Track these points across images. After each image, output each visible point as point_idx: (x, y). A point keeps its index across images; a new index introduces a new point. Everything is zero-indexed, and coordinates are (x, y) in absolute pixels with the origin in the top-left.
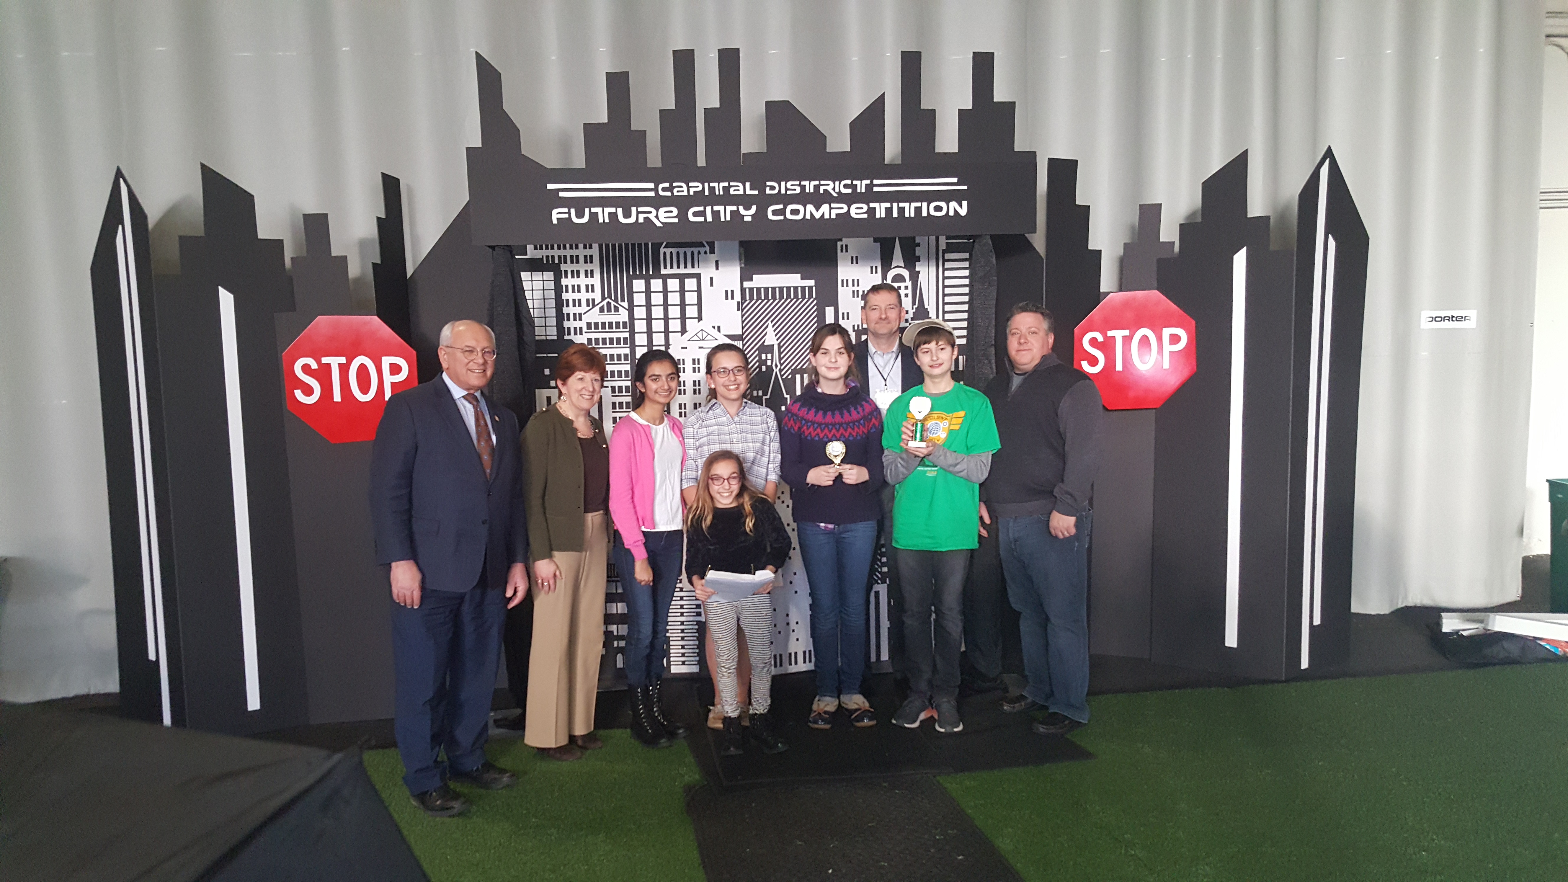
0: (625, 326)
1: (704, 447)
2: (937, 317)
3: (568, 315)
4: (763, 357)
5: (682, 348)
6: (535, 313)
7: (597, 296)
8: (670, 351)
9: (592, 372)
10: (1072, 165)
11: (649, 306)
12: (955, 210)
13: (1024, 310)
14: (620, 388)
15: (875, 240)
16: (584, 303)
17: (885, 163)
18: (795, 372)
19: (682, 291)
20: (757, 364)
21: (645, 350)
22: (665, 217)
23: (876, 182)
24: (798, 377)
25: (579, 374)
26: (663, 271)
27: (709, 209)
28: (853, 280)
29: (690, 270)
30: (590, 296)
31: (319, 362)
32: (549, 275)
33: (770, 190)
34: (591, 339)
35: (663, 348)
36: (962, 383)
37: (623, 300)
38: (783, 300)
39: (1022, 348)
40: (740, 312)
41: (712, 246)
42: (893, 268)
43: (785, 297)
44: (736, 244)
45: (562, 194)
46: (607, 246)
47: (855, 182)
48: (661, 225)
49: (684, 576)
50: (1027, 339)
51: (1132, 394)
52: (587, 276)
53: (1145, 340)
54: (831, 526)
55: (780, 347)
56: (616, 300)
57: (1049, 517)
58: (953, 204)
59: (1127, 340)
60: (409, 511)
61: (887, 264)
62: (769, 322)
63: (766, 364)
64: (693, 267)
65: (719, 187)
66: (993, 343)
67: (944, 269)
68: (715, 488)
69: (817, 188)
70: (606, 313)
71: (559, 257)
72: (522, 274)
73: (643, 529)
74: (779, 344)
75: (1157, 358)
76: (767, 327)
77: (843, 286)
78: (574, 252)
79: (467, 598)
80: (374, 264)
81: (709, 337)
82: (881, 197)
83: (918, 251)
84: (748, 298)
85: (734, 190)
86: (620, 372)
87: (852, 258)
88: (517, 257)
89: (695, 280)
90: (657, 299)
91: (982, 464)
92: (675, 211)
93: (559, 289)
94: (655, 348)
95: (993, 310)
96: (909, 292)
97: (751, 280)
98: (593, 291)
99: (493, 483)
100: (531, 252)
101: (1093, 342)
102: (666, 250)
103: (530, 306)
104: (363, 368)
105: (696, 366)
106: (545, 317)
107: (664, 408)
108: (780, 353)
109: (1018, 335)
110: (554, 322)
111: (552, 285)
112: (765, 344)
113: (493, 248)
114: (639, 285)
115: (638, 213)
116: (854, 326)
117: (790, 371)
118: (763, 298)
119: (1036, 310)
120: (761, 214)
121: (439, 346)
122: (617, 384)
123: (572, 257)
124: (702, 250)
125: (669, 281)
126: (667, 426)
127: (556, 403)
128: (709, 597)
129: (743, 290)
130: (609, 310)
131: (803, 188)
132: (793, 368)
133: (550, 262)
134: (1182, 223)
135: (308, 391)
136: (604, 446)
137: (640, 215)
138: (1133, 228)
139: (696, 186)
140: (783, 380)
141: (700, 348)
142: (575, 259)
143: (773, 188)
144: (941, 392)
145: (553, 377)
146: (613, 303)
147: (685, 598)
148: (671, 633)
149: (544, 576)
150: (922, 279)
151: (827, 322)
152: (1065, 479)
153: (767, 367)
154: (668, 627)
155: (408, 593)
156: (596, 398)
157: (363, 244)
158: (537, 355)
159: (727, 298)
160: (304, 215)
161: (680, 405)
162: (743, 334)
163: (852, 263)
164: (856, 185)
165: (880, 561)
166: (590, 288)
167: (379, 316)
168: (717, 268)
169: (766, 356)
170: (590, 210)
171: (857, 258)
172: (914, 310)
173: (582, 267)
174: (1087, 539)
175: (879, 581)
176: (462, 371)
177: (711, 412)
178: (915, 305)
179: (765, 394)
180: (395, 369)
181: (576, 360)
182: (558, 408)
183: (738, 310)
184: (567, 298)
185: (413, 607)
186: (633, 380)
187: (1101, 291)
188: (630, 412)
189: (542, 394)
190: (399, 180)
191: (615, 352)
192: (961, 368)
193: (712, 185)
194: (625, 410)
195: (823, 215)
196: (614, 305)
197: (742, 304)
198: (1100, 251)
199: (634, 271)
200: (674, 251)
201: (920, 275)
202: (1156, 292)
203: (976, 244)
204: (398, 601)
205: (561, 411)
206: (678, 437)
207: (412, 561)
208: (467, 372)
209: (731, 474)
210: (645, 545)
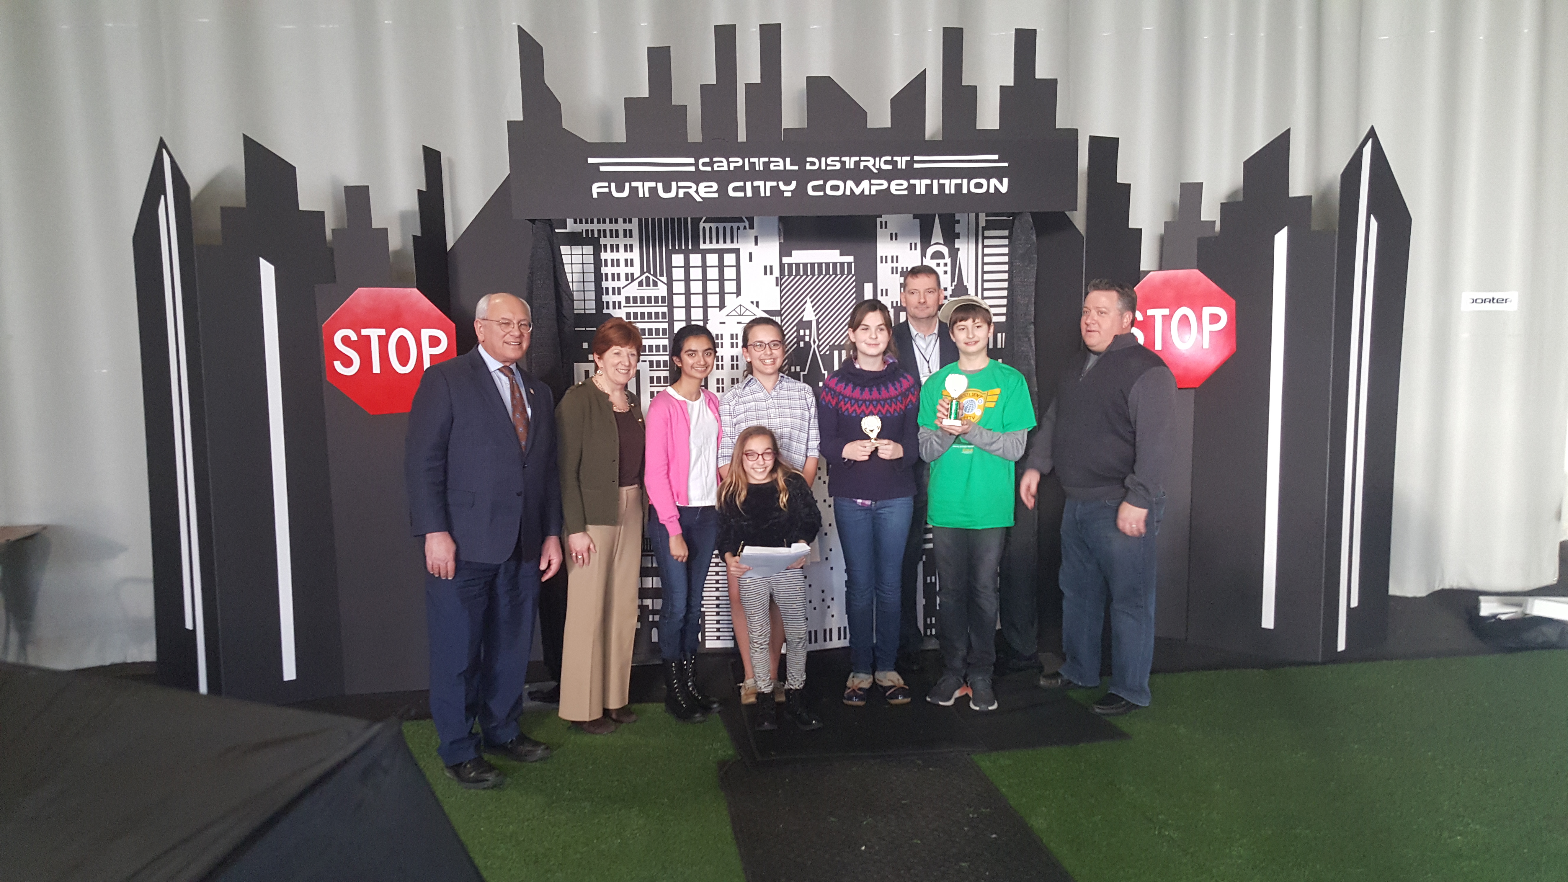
0: (663, 301)
1: (742, 424)
2: (976, 294)
3: (607, 289)
4: (802, 332)
5: (721, 323)
6: (574, 287)
7: (636, 270)
8: (708, 327)
9: (628, 346)
10: (1114, 142)
11: (687, 280)
12: (995, 187)
13: (1097, 288)
14: (658, 362)
15: (915, 217)
16: (623, 277)
17: (926, 139)
18: (832, 348)
19: (721, 267)
20: (795, 340)
21: (683, 324)
22: (706, 192)
23: (916, 158)
24: (836, 353)
25: (615, 349)
26: (702, 246)
27: (749, 184)
28: (892, 257)
29: (729, 246)
30: (629, 270)
31: (358, 333)
32: (588, 249)
33: (810, 165)
34: (630, 313)
35: (701, 324)
36: (1000, 360)
37: (662, 275)
38: (822, 276)
39: (1090, 328)
40: (779, 287)
41: (751, 221)
42: (933, 245)
43: (824, 273)
44: (775, 219)
45: (602, 168)
46: (647, 220)
47: (895, 158)
48: (701, 200)
50: (1094, 320)
52: (626, 251)
53: (1185, 318)
54: (868, 502)
55: (818, 323)
56: (655, 275)
58: (994, 182)
59: (1167, 319)
60: (445, 483)
61: (926, 240)
62: (808, 297)
63: (804, 340)
65: (759, 163)
66: (1033, 321)
67: (984, 247)
68: (749, 463)
69: (857, 164)
70: (644, 287)
71: (599, 231)
72: (561, 247)
73: (678, 504)
74: (817, 320)
75: (1197, 338)
76: (806, 302)
77: (882, 262)
78: (614, 226)
79: (502, 569)
80: (414, 236)
81: (747, 313)
82: (922, 174)
83: (958, 228)
84: (786, 274)
85: (775, 166)
86: (658, 347)
87: (891, 234)
88: (557, 231)
89: (734, 255)
90: (696, 273)
91: (1018, 441)
92: (715, 186)
93: (598, 263)
94: (693, 323)
95: (1033, 288)
96: (948, 268)
97: (791, 256)
98: (632, 265)
99: (529, 454)
100: (571, 226)
102: (705, 225)
103: (570, 280)
104: (402, 340)
105: (735, 341)
106: (584, 291)
107: (701, 382)
108: (818, 329)
110: (592, 296)
111: (591, 259)
112: (804, 320)
113: (533, 221)
114: (678, 259)
115: (678, 187)
116: (892, 302)
117: (828, 347)
118: (802, 274)
120: (801, 189)
121: (475, 318)
122: (655, 359)
123: (611, 231)
124: (741, 225)
125: (708, 256)
126: (704, 401)
127: (593, 377)
128: (744, 573)
129: (782, 266)
130: (648, 285)
131: (843, 163)
132: (831, 344)
133: (590, 236)
134: (1223, 201)
135: (348, 362)
136: (640, 420)
137: (680, 190)
138: (1174, 205)
139: (736, 162)
140: (820, 355)
142: (615, 234)
143: (813, 164)
144: (977, 369)
145: (590, 351)
146: (652, 278)
147: (720, 573)
148: (706, 608)
149: (578, 549)
150: (962, 256)
151: (866, 298)
152: (1136, 469)
153: (805, 343)
154: (703, 602)
155: (442, 565)
156: (632, 372)
157: (404, 217)
158: (576, 329)
159: (766, 274)
160: (345, 187)
161: (718, 380)
162: (782, 309)
163: (892, 239)
164: (897, 161)
166: (629, 263)
167: (417, 288)
168: (756, 244)
169: (805, 332)
170: (630, 185)
171: (896, 234)
172: (953, 287)
173: (621, 241)
176: (498, 343)
177: (747, 388)
178: (954, 282)
179: (803, 370)
180: (434, 342)
181: (613, 334)
182: (595, 382)
183: (777, 285)
184: (606, 272)
185: (447, 578)
186: (671, 355)
187: (1141, 269)
188: (667, 386)
189: (580, 368)
190: (439, 153)
191: (654, 326)
193: (752, 160)
194: (662, 384)
195: (863, 190)
196: (653, 280)
197: (781, 280)
198: (1141, 230)
199: (674, 245)
200: (713, 225)
201: (959, 252)
202: (1197, 271)
203: (1016, 222)
204: (432, 573)
205: (597, 385)
206: (714, 413)
207: (447, 533)
208: (503, 345)
209: (764, 449)
210: (679, 520)
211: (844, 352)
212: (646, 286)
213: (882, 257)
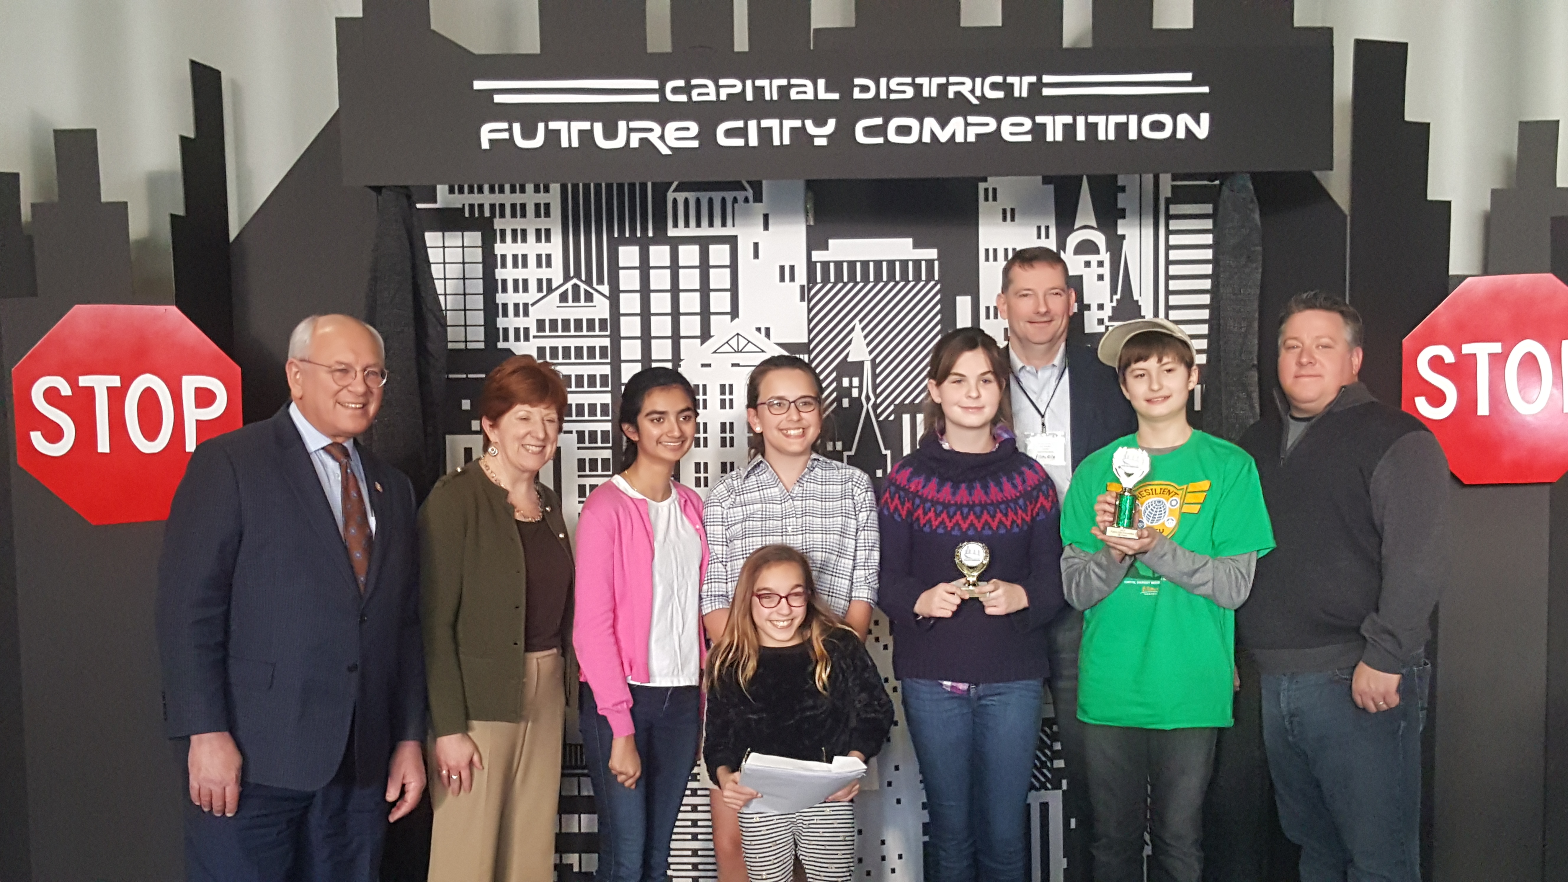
0: (603, 327)
2: (1156, 314)
3: (505, 306)
4: (846, 382)
5: (703, 365)
6: (448, 302)
7: (556, 274)
8: (680, 370)
9: (543, 406)
10: (1399, 51)
11: (645, 291)
12: (1187, 128)
13: (1310, 305)
14: (593, 434)
15: (1046, 180)
16: (533, 286)
17: (1064, 46)
18: (900, 409)
19: (704, 267)
20: (835, 395)
21: (637, 368)
22: (677, 139)
23: (1046, 79)
24: (906, 418)
25: (520, 410)
26: (672, 232)
27: (752, 125)
29: (718, 231)
30: (544, 273)
31: (73, 384)
32: (474, 238)
33: (861, 91)
34: (544, 348)
35: (669, 365)
37: (600, 281)
38: (881, 284)
39: (1303, 372)
40: (806, 303)
41: (757, 187)
42: (1078, 229)
43: (885, 279)
44: (801, 185)
45: (498, 99)
46: (575, 187)
47: (1010, 79)
48: (669, 152)
49: (702, 769)
50: (1313, 358)
51: (1507, 456)
52: (538, 240)
53: (1530, 360)
54: (963, 686)
55: (874, 366)
56: (589, 282)
57: (1352, 674)
58: (1184, 119)
59: (1498, 361)
60: (224, 645)
61: (1065, 224)
62: (856, 321)
63: (849, 396)
64: (724, 224)
65: (771, 87)
66: (1256, 362)
67: (1169, 232)
68: (762, 612)
69: (943, 89)
70: (570, 303)
71: (492, 206)
72: (428, 235)
73: (632, 682)
74: (873, 361)
75: (1551, 395)
76: (853, 329)
77: (987, 259)
78: (518, 198)
79: (318, 800)
80: (173, 216)
81: (750, 347)
82: (1057, 106)
83: (1122, 201)
84: (819, 279)
85: (798, 93)
86: (593, 407)
87: (1004, 211)
88: (419, 206)
89: (726, 248)
90: (660, 279)
91: (1240, 576)
92: (694, 128)
93: (490, 261)
94: (654, 365)
95: (1256, 305)
96: (1106, 271)
97: (826, 248)
98: (549, 265)
99: (371, 598)
100: (444, 198)
101: (1436, 363)
102: (676, 194)
103: (440, 289)
104: (149, 395)
105: (727, 397)
106: (465, 310)
108: (875, 376)
109: (1298, 350)
110: (478, 318)
111: (478, 254)
112: (849, 359)
113: (378, 189)
114: (629, 255)
115: (630, 130)
117: (892, 407)
118: (845, 280)
119: (1330, 304)
120: (845, 132)
121: (286, 359)
122: (587, 427)
123: (513, 206)
124: (740, 195)
125: (682, 248)
126: (676, 502)
127: (479, 459)
128: (748, 803)
129: (811, 266)
130: (576, 299)
131: (918, 88)
132: (897, 402)
133: (477, 215)
135: (54, 434)
136: (561, 536)
137: (632, 135)
138: (1508, 162)
139: (731, 86)
140: (878, 422)
141: (733, 365)
142: (519, 211)
143: (865, 89)
144: (1169, 446)
146: (583, 286)
147: (699, 808)
149: (452, 763)
150: (1129, 248)
151: (959, 324)
152: (1382, 606)
153: (852, 401)
154: (670, 860)
155: (217, 791)
156: (550, 450)
157: (154, 182)
158: (451, 376)
159: (782, 279)
160: (56, 132)
161: (698, 465)
162: (810, 341)
163: (1005, 219)
164: (1012, 85)
165: (1050, 747)
166: (543, 261)
167: (176, 305)
168: (766, 227)
169: (851, 382)
170: (546, 126)
171: (1013, 210)
172: (1114, 304)
173: (531, 224)
174: (1422, 715)
175: (1049, 786)
177: (753, 478)
178: (1116, 293)
179: (847, 447)
181: (518, 384)
182: (483, 467)
183: (802, 299)
184: (504, 277)
185: (224, 813)
186: (617, 420)
187: (1451, 273)
188: (610, 476)
189: (456, 443)
190: (219, 73)
191: (586, 371)
192: (1198, 407)
193: (759, 83)
194: (600, 472)
195: (953, 135)
196: (585, 290)
197: (809, 290)
198: (1449, 203)
199: (622, 231)
200: (692, 196)
201: (1125, 242)
202: (1550, 276)
203: (1224, 188)
204: (198, 804)
205: (488, 473)
206: (694, 525)
207: (227, 734)
208: (335, 406)
209: (790, 588)
210: (632, 711)
211: (920, 417)
212: (573, 301)
213: (987, 250)
